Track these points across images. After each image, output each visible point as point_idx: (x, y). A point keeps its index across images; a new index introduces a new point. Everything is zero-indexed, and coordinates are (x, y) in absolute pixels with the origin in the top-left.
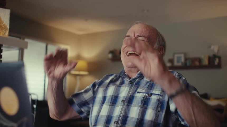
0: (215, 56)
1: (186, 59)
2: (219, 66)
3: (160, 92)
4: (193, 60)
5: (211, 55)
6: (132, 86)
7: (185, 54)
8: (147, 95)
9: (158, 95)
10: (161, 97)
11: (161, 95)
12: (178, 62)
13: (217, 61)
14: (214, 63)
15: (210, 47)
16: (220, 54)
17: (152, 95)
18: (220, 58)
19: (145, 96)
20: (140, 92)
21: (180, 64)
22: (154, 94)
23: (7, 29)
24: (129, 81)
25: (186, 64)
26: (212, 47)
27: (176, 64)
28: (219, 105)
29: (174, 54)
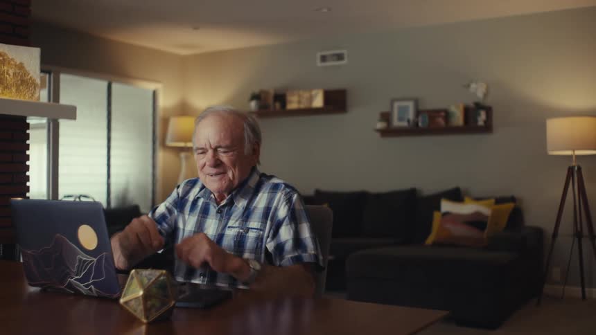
0: (479, 106)
1: (418, 113)
2: (488, 128)
3: (260, 224)
4: (433, 114)
5: (470, 103)
6: (222, 217)
7: (416, 102)
8: (241, 231)
9: (258, 229)
10: (261, 233)
11: (261, 230)
12: (401, 119)
13: (482, 116)
14: (476, 121)
15: (468, 86)
16: (488, 102)
17: (248, 229)
18: (489, 110)
19: (239, 232)
20: (232, 227)
21: (405, 124)
22: (252, 228)
23: (38, 84)
24: (217, 208)
25: (417, 124)
26: (473, 86)
27: (396, 123)
28: (477, 214)
29: (393, 101)
